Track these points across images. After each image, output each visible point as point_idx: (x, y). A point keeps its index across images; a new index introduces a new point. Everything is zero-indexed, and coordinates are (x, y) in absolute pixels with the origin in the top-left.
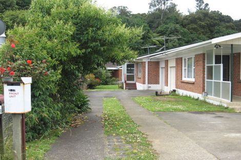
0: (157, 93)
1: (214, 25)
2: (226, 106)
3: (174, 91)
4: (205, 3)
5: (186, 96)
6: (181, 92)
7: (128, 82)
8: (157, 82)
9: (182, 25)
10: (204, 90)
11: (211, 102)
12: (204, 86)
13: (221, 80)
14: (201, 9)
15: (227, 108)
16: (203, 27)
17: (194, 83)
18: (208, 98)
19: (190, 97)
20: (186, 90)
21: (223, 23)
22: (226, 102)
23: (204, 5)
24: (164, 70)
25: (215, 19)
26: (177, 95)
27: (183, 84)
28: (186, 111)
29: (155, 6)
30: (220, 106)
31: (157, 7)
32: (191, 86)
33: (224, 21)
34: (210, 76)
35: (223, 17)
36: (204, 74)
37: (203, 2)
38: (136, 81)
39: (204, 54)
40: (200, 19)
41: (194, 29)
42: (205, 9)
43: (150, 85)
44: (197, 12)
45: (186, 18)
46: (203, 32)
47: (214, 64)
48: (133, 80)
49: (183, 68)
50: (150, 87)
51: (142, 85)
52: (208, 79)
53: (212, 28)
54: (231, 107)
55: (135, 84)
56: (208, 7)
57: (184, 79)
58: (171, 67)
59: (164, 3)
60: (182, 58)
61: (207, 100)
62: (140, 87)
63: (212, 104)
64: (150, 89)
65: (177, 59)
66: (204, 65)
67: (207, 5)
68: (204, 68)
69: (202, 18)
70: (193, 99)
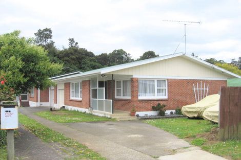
0: (51, 109)
1: (82, 58)
2: (109, 117)
3: (64, 107)
4: (75, 42)
5: (74, 111)
6: (69, 108)
7: (22, 101)
8: (47, 101)
9: (58, 57)
10: (90, 106)
11: (97, 114)
12: (90, 103)
13: (104, 99)
14: (72, 46)
15: (110, 118)
16: (74, 60)
17: (81, 101)
18: (94, 112)
19: (78, 111)
20: (74, 106)
21: (87, 57)
22: (109, 114)
23: (75, 43)
24: (53, 91)
25: (82, 54)
26: (66, 110)
27: (72, 102)
28: (84, 122)
29: (38, 42)
30: (104, 117)
31: (40, 43)
32: (79, 103)
33: (88, 55)
34: (95, 96)
35: (88, 53)
36: (90, 95)
37: (74, 42)
38: (29, 100)
39: (89, 81)
40: (72, 54)
41: (67, 61)
42: (75, 47)
43: (41, 103)
44: (69, 49)
45: (61, 52)
46: (74, 63)
47: (98, 88)
48: (26, 99)
49: (71, 90)
50: (41, 104)
51: (35, 103)
52: (93, 98)
53: (80, 61)
54: (113, 117)
55: (28, 102)
56: (78, 45)
57: (72, 98)
58: (59, 89)
59: (45, 41)
60: (70, 83)
61: (94, 114)
62: (32, 104)
63: (98, 116)
64: (42, 106)
65: (65, 84)
66: (90, 88)
67: (77, 43)
68: (90, 91)
69: (73, 53)
70: (81, 112)
